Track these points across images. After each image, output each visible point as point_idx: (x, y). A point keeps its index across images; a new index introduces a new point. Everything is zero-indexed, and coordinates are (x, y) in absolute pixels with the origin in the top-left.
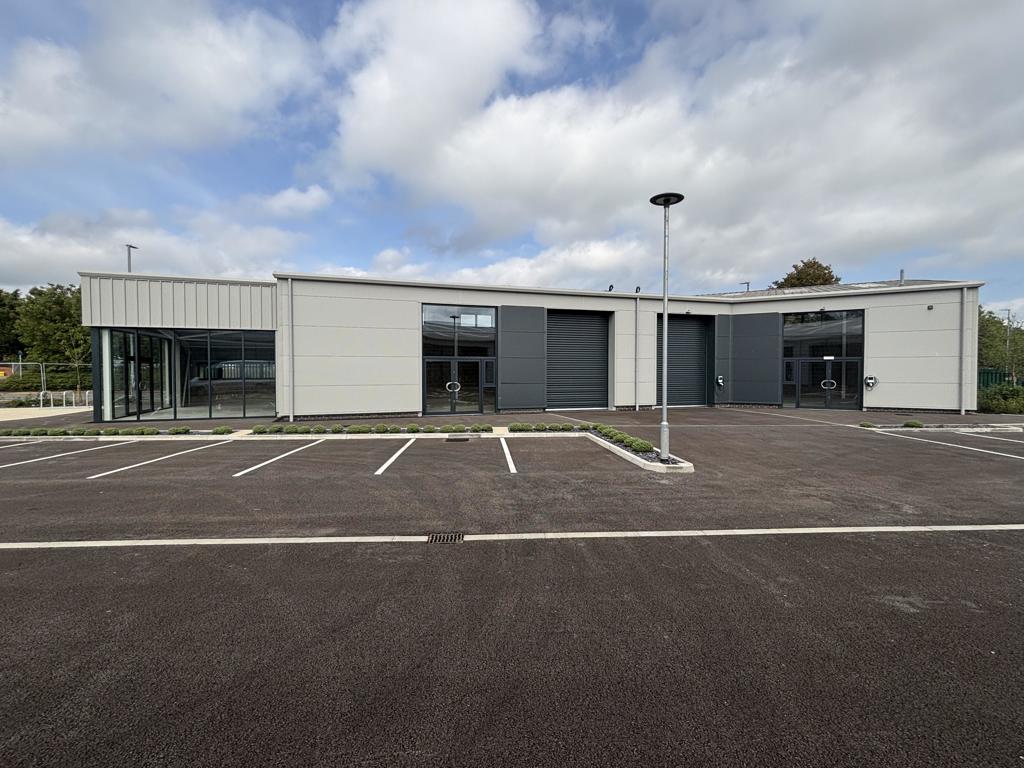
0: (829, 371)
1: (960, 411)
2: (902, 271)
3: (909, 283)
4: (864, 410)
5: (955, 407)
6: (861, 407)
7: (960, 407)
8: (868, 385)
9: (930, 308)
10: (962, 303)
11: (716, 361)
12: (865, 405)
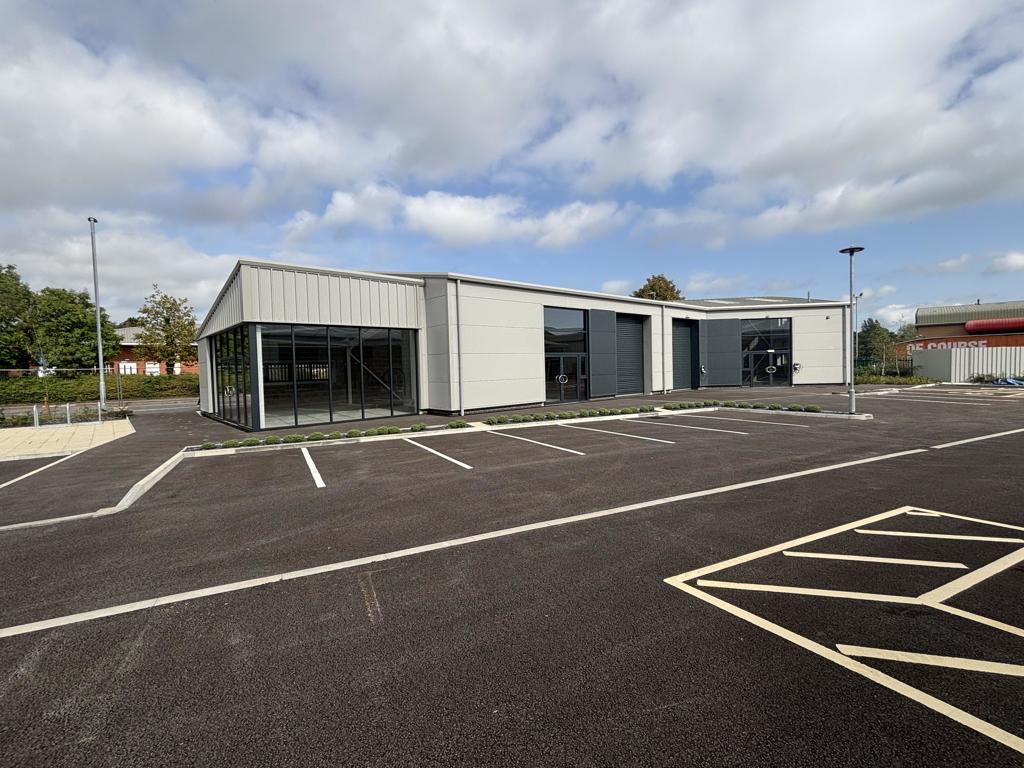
0: (771, 360)
1: (845, 383)
3: (813, 301)
5: (842, 382)
6: (791, 384)
8: (796, 369)
9: (827, 318)
10: (844, 316)
11: (700, 355)
12: (794, 382)
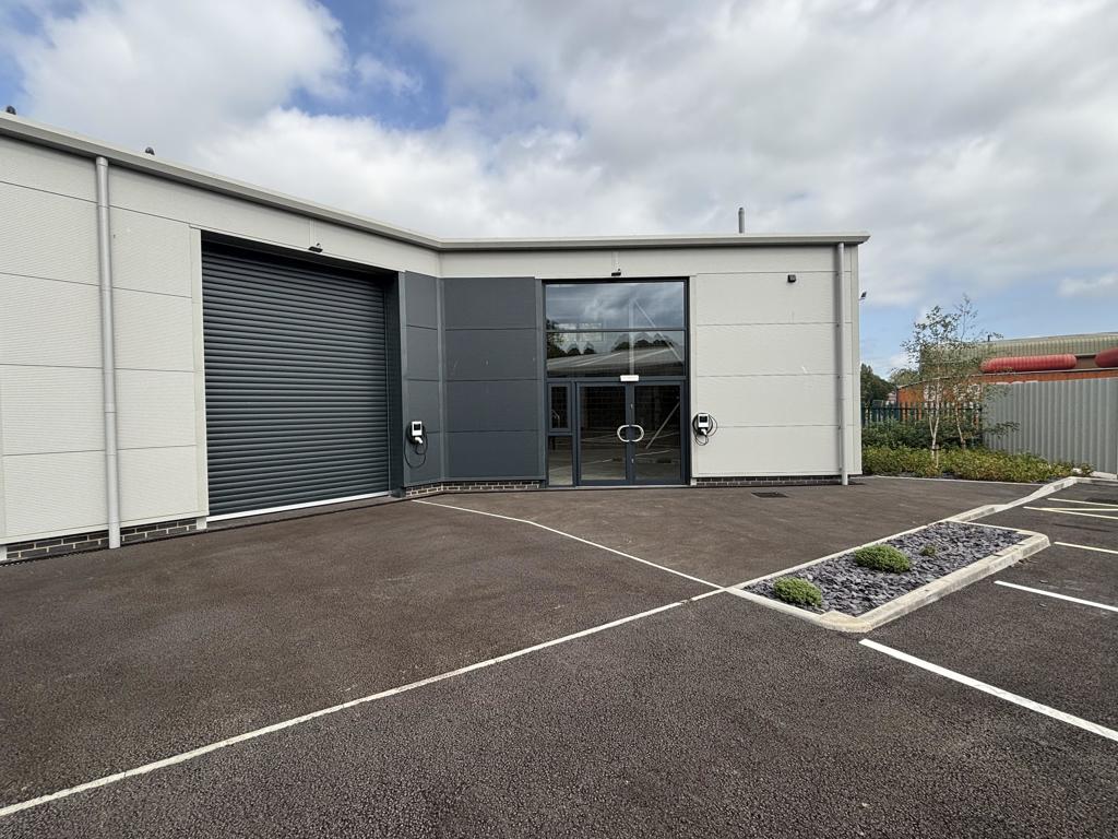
0: (630, 406)
1: (840, 476)
2: (741, 212)
4: (693, 483)
5: (833, 472)
6: (687, 476)
7: (840, 470)
8: (699, 432)
9: (791, 280)
10: (837, 274)
11: (405, 384)
12: (695, 473)
